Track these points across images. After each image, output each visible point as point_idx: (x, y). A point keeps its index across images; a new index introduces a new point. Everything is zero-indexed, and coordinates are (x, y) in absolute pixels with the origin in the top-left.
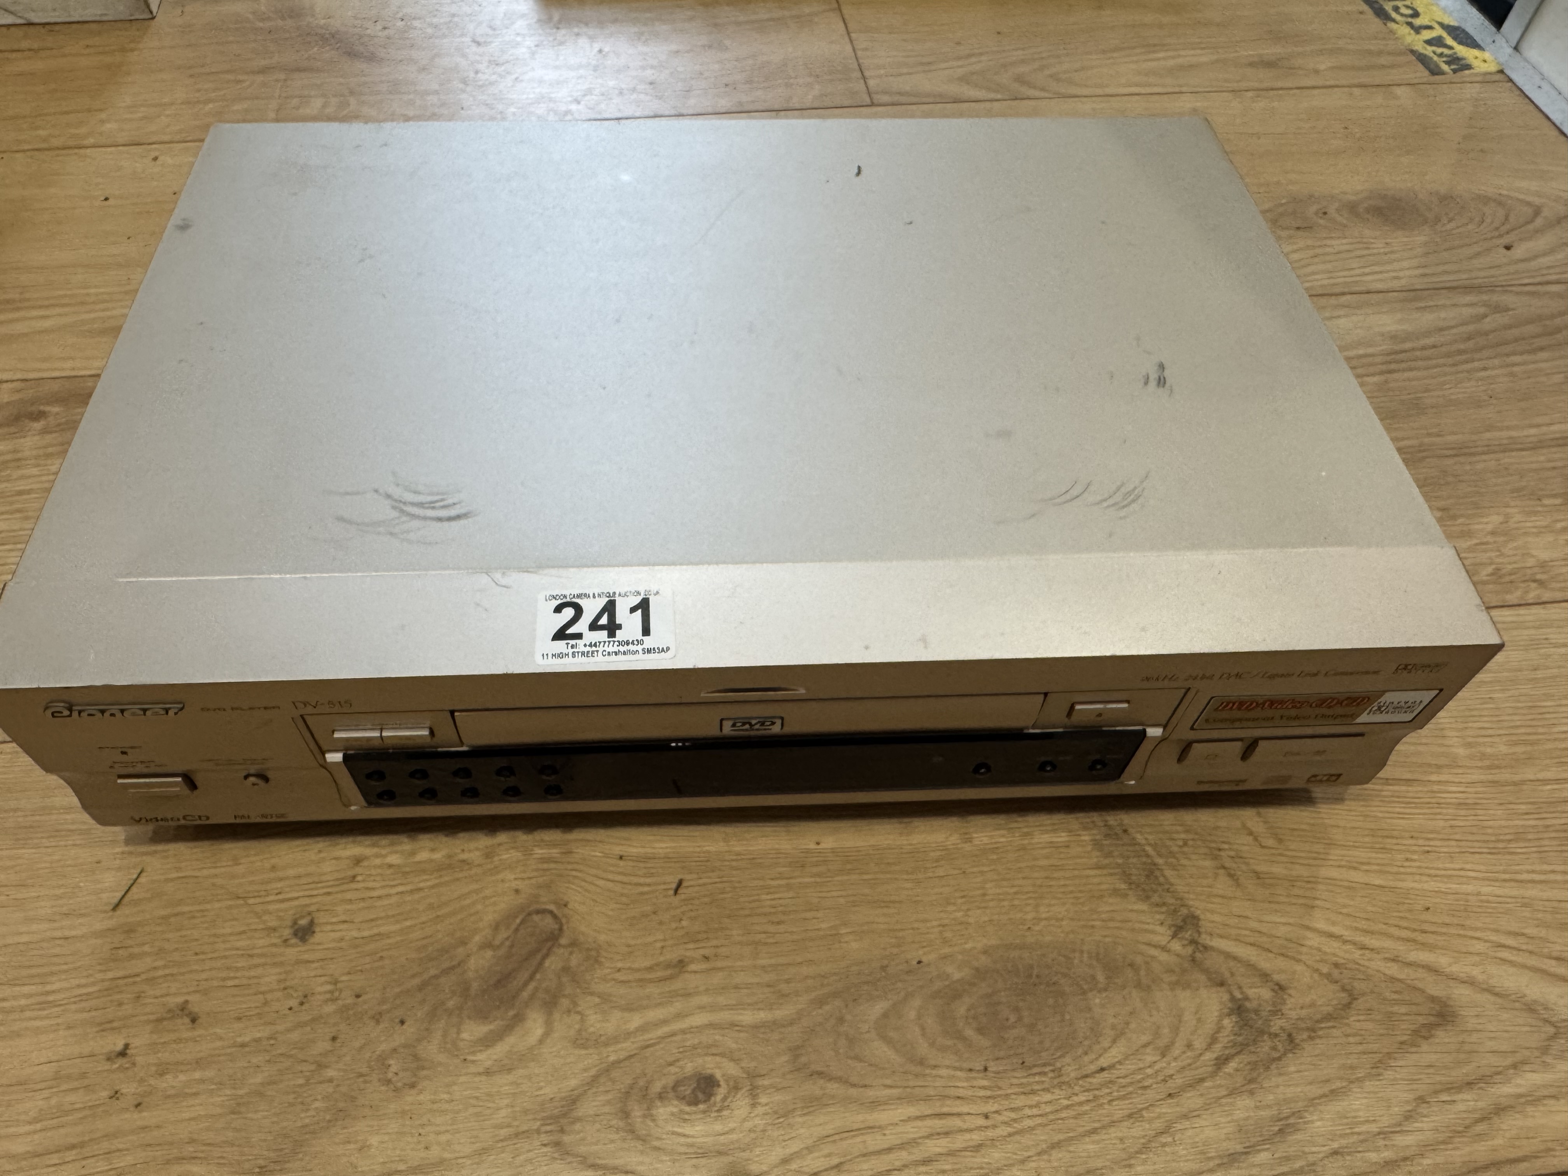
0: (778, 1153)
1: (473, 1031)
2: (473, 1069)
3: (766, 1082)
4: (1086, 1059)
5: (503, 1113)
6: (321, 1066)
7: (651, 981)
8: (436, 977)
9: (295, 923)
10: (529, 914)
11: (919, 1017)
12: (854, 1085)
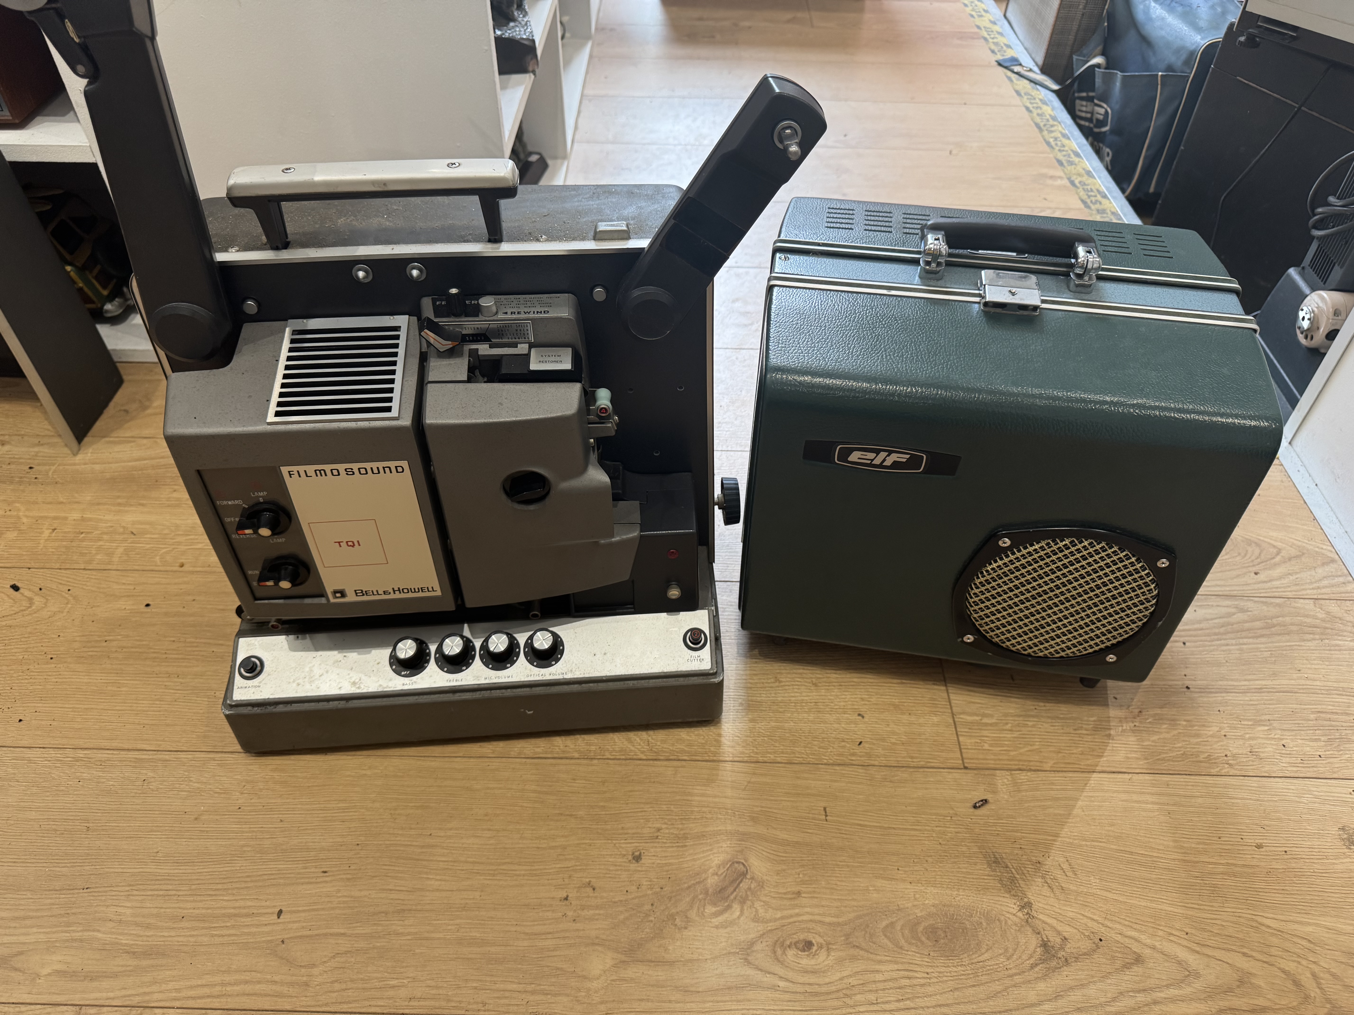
0: (838, 975)
1: (710, 909)
2: (710, 925)
3: (834, 947)
4: (974, 956)
5: (724, 944)
6: (647, 915)
7: (786, 899)
8: (694, 884)
9: (633, 854)
10: (733, 863)
11: (901, 929)
12: (871, 953)
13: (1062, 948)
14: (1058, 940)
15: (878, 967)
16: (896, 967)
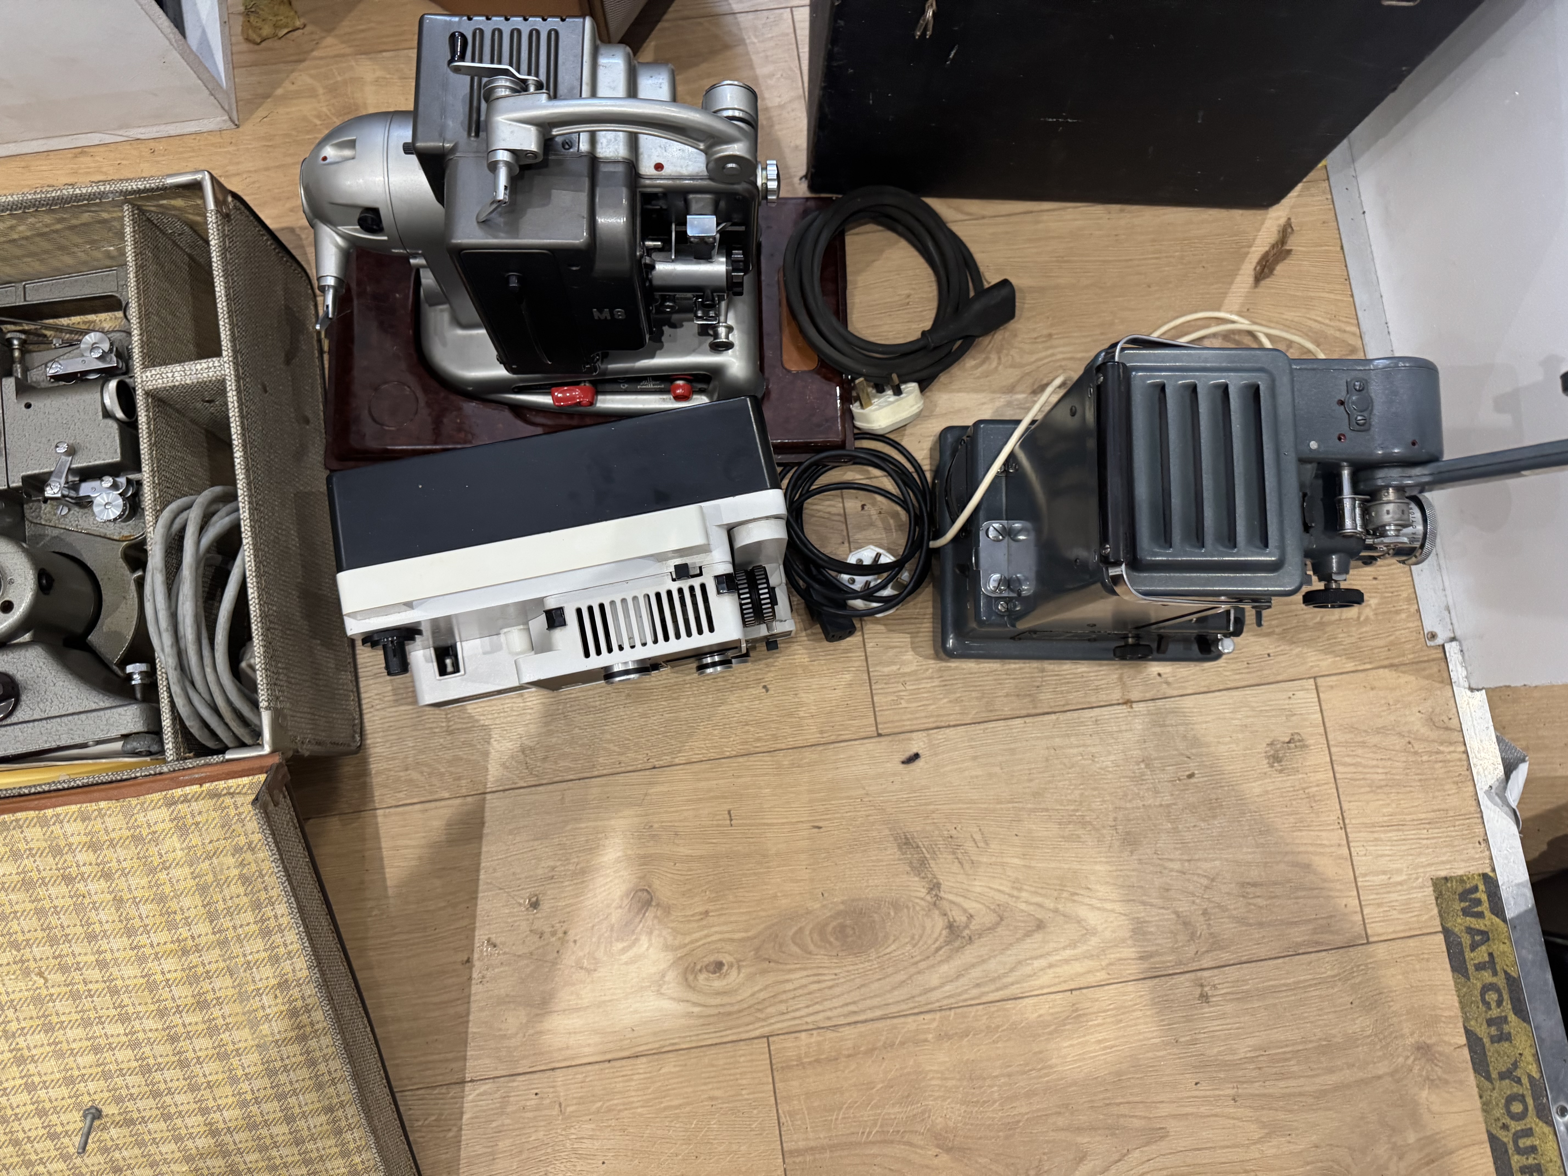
1: (617, 947)
2: (620, 962)
3: (745, 964)
4: (881, 949)
5: (634, 980)
7: (693, 921)
9: (530, 901)
10: (637, 891)
12: (781, 964)
13: (967, 926)
14: (964, 919)
15: (787, 977)
16: (805, 973)
